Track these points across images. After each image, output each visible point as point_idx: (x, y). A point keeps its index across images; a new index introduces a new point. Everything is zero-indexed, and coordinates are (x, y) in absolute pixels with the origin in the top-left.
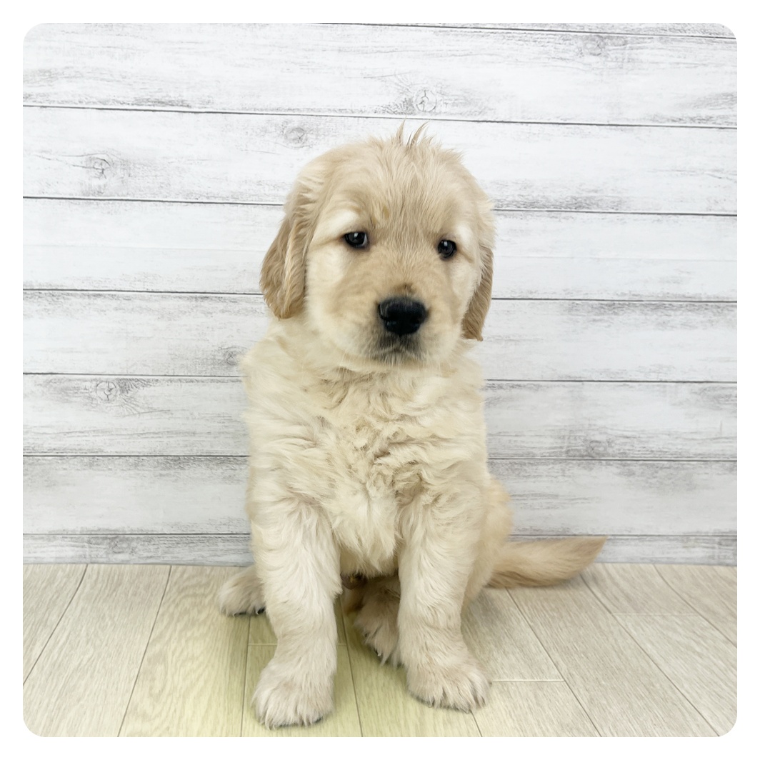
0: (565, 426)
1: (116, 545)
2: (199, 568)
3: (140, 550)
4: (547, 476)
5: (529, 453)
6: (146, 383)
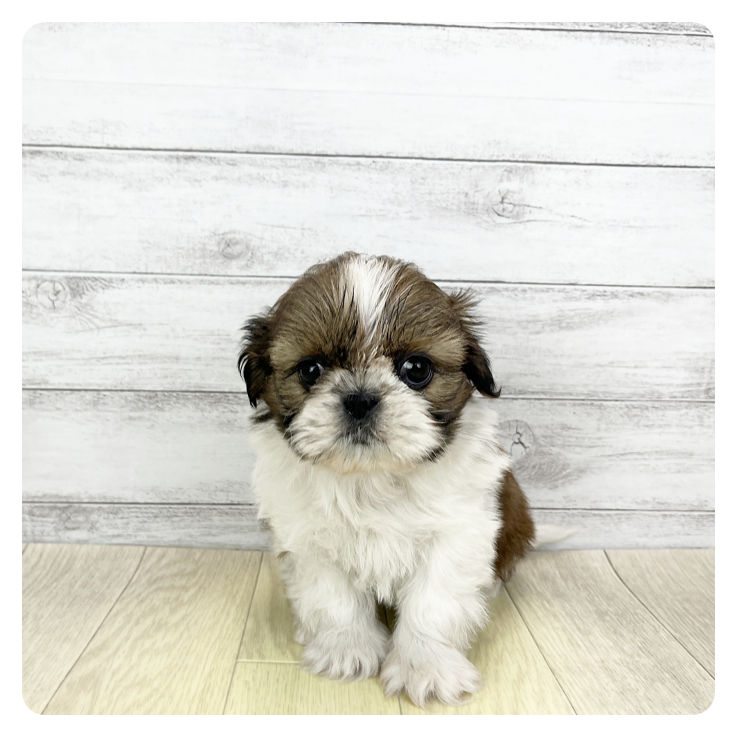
0: (706, 354)
1: (69, 518)
2: (186, 551)
3: (102, 526)
4: (677, 426)
5: (653, 393)
6: (107, 284)
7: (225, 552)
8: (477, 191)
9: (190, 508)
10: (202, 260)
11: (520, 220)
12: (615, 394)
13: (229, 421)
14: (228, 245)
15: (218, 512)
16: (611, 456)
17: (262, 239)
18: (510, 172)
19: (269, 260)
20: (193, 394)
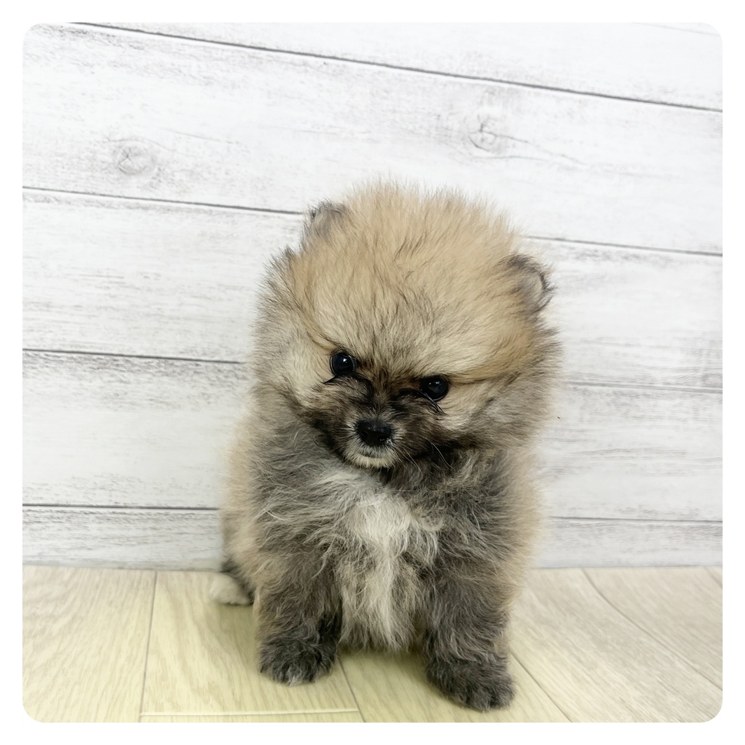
7: (105, 571)
8: (451, 114)
9: (58, 511)
10: (89, 173)
11: (501, 155)
12: (602, 377)
13: (118, 395)
14: (127, 156)
15: (97, 517)
16: (593, 453)
17: (174, 151)
18: (492, 93)
19: (181, 180)
20: (69, 355)
